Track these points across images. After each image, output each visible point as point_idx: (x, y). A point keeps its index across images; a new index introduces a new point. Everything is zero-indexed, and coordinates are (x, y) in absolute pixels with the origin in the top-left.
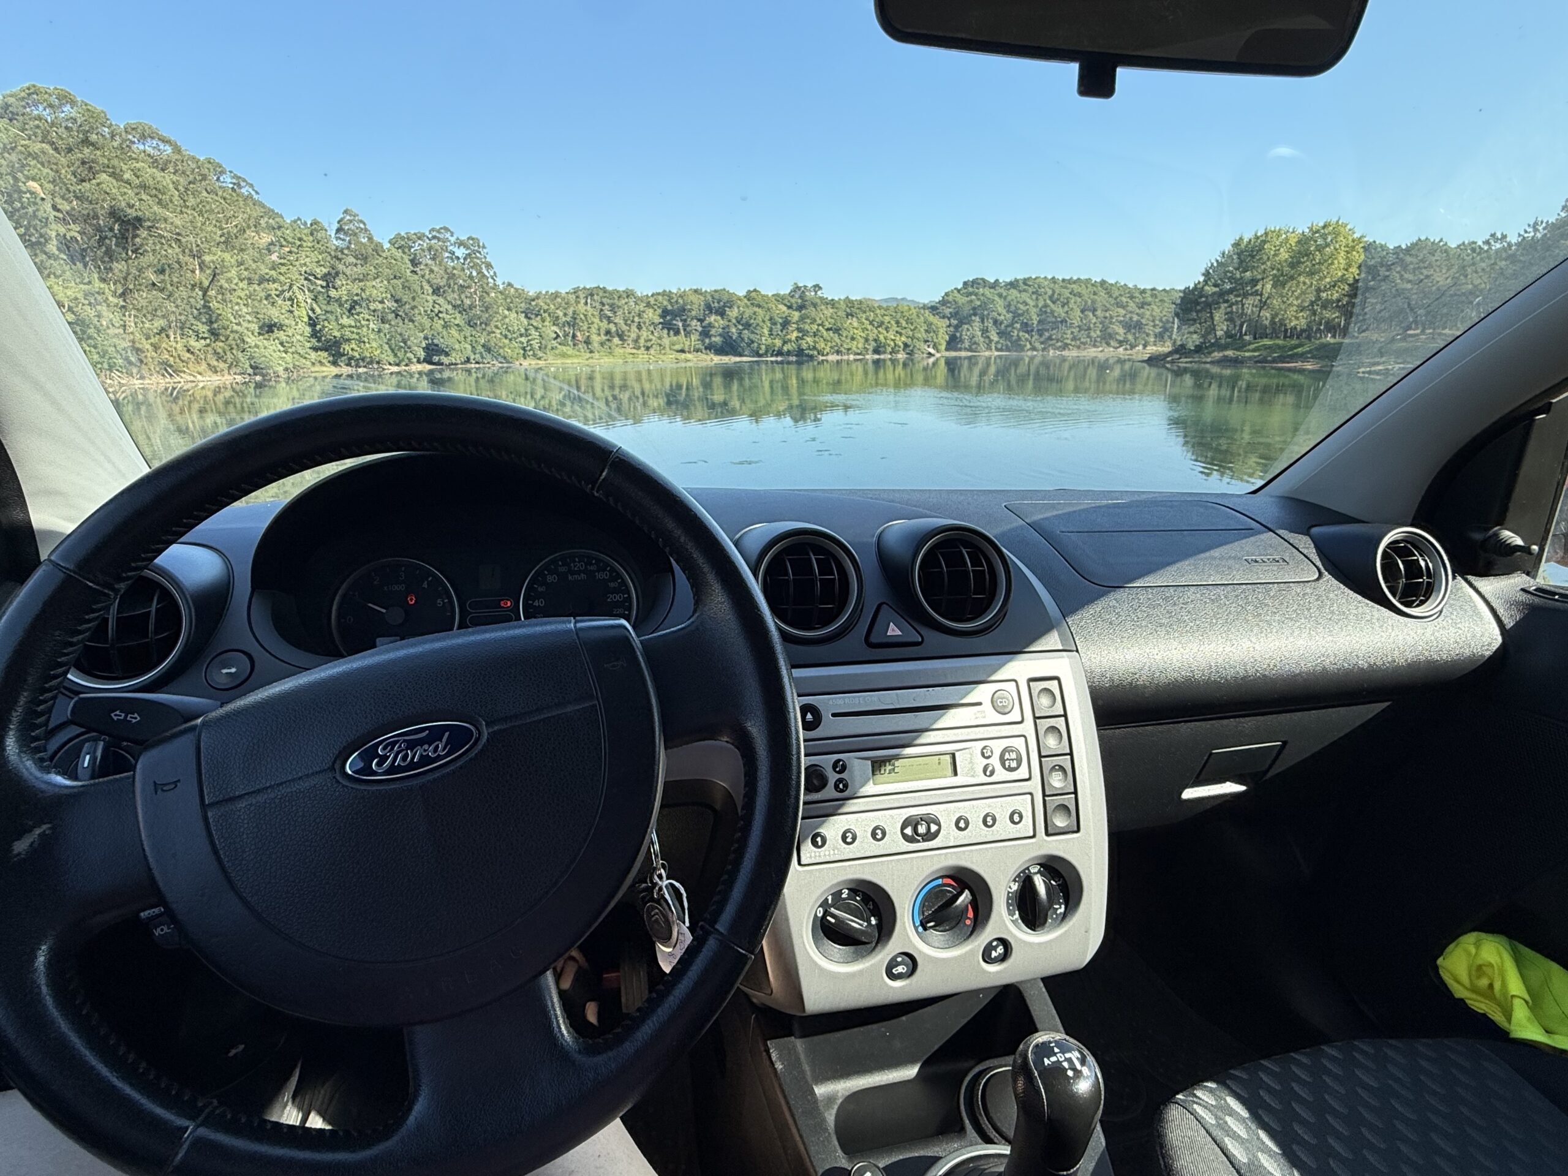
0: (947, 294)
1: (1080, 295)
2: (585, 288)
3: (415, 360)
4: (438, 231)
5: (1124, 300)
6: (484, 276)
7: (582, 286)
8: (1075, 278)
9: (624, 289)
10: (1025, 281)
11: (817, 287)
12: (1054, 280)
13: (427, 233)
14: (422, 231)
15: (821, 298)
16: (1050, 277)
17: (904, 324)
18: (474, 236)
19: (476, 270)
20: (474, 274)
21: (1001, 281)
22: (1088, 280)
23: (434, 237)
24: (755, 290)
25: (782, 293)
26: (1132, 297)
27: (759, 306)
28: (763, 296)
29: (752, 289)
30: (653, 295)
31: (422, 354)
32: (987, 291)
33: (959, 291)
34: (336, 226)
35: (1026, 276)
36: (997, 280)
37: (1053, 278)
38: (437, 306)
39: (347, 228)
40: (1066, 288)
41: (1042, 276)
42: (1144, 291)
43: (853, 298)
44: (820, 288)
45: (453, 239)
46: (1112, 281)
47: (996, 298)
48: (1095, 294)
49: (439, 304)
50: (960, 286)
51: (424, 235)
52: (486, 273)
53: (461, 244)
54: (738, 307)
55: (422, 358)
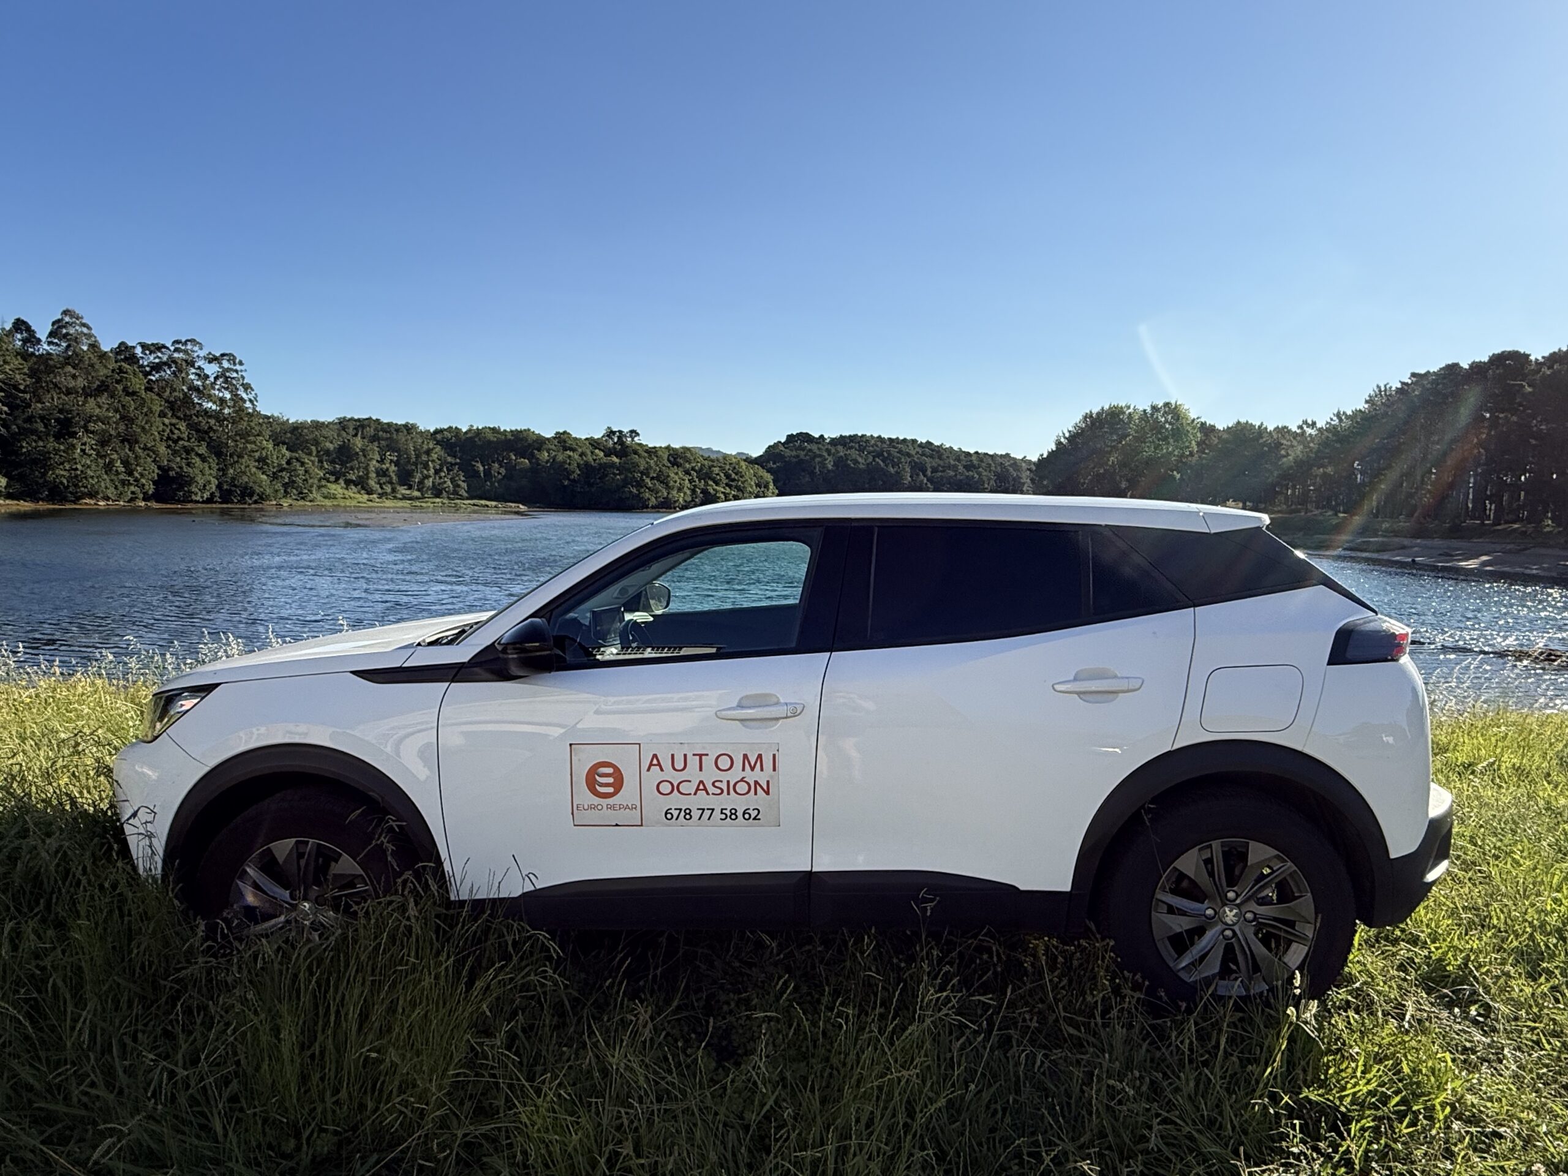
0: (770, 447)
1: (908, 455)
2: (352, 419)
3: (141, 496)
4: (185, 343)
5: (952, 462)
6: (242, 399)
7: (349, 416)
8: (901, 438)
9: (403, 422)
10: (853, 438)
11: (634, 433)
12: (880, 439)
13: (169, 345)
14: (162, 342)
15: (640, 445)
16: (876, 435)
17: (733, 476)
18: (228, 352)
19: (231, 392)
20: (228, 396)
21: (826, 436)
22: (914, 441)
23: (177, 350)
24: (565, 432)
25: (596, 437)
26: (959, 460)
27: (573, 450)
28: (576, 439)
29: (561, 431)
30: (437, 432)
31: (151, 489)
32: (814, 447)
33: (783, 444)
34: (49, 328)
35: (852, 433)
36: (822, 436)
37: (879, 437)
38: (176, 431)
39: (64, 331)
40: (894, 447)
41: (868, 434)
42: (968, 454)
43: (674, 445)
44: (638, 434)
45: (202, 353)
46: (937, 443)
47: (825, 454)
48: (923, 455)
49: (179, 429)
50: (783, 440)
51: (164, 346)
52: (244, 396)
53: (212, 359)
54: (548, 451)
55: (150, 492)
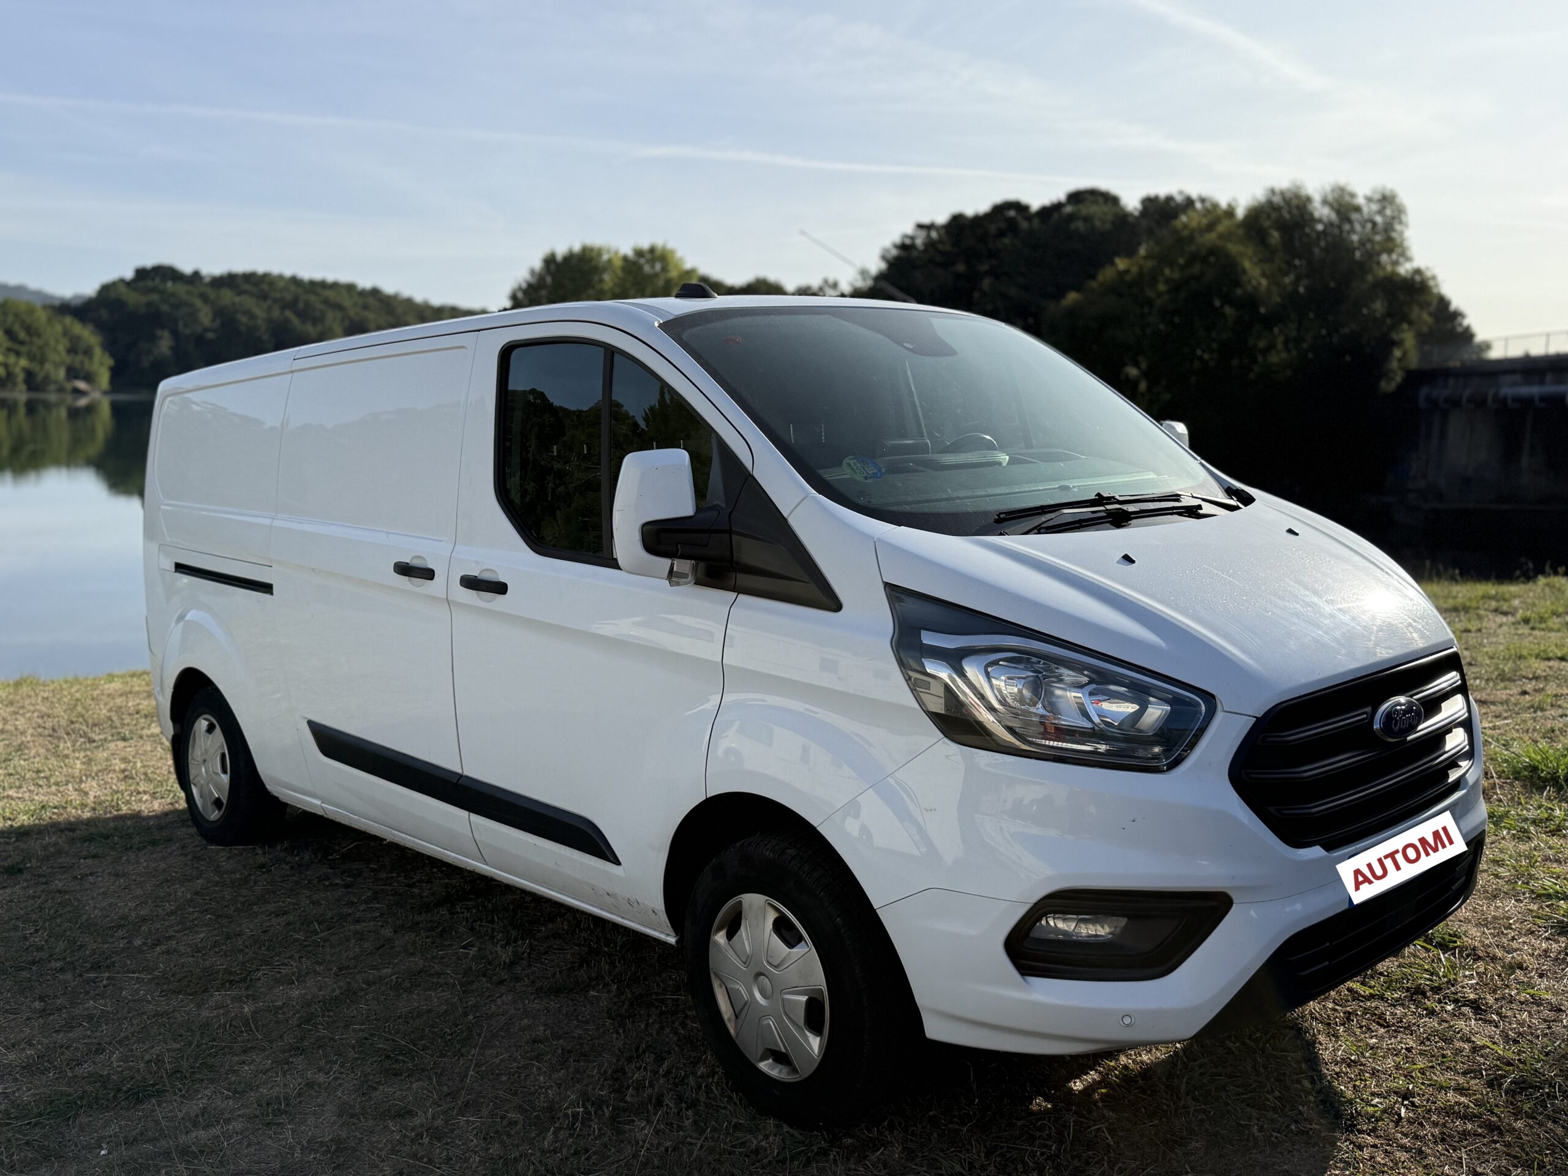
0: (103, 286)
8: (331, 281)
12: (295, 281)
21: (204, 273)
32: (181, 289)
33: (128, 283)
35: (248, 270)
36: (196, 272)
37: (294, 278)
41: (276, 272)
47: (199, 303)
50: (129, 275)
